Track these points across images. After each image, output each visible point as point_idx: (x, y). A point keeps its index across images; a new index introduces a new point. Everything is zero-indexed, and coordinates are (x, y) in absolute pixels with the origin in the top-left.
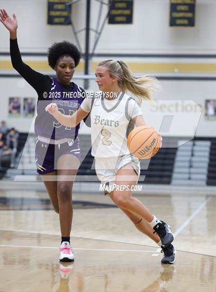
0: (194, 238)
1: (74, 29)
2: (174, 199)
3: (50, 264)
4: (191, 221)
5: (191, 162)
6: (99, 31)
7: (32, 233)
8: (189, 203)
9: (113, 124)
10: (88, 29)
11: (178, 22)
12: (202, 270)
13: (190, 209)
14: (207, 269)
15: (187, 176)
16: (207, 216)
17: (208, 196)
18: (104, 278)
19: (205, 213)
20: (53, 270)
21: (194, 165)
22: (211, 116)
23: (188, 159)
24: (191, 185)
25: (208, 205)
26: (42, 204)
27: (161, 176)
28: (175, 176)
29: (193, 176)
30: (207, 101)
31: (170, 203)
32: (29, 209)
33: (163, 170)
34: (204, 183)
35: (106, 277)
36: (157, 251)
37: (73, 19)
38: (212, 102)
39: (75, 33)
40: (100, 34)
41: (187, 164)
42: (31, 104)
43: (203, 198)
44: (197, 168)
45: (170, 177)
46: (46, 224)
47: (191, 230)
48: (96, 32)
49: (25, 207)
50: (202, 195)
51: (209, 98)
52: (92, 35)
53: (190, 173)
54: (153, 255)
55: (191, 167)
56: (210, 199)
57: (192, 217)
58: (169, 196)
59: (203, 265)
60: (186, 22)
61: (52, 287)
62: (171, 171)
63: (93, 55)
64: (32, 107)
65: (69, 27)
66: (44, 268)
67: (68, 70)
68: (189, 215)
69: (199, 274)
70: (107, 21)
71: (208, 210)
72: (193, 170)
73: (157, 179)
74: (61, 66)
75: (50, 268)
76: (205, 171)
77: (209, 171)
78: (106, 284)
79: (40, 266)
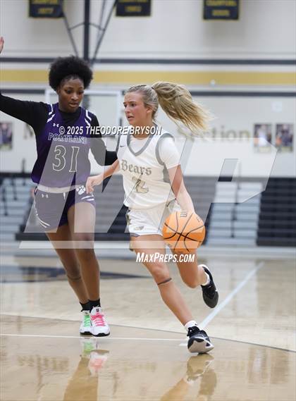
0: (240, 320)
1: (67, 24)
3: (35, 359)
4: (235, 297)
5: (234, 212)
6: (103, 26)
7: (11, 316)
8: (232, 272)
9: (144, 172)
10: (87, 24)
11: (215, 13)
12: (251, 365)
13: (233, 280)
14: (257, 364)
15: (229, 233)
16: (258, 289)
17: (258, 261)
18: (112, 378)
19: (255, 284)
20: (39, 368)
21: (239, 216)
22: (263, 147)
23: (229, 208)
24: (235, 246)
25: (258, 273)
26: (24, 274)
28: (212, 232)
29: (237, 233)
30: (257, 126)
34: (253, 242)
35: (115, 376)
36: (186, 340)
37: (66, 10)
38: (263, 128)
39: (69, 30)
40: (104, 30)
41: (229, 216)
42: (7, 130)
43: (252, 264)
44: (243, 220)
46: (29, 302)
47: (234, 309)
48: (99, 28)
50: (250, 260)
51: (259, 121)
52: (94, 32)
53: (233, 229)
55: (234, 219)
56: (261, 264)
57: (236, 291)
58: (203, 261)
59: (252, 358)
60: (226, 13)
61: (38, 392)
62: (207, 225)
63: (95, 60)
64: (8, 135)
65: (61, 21)
66: (26, 364)
67: (75, 96)
68: (232, 287)
69: (246, 371)
70: (114, 12)
71: (259, 280)
72: (237, 224)
74: (66, 91)
75: (35, 364)
76: (255, 225)
77: (260, 226)
78: (115, 386)
79: (21, 361)
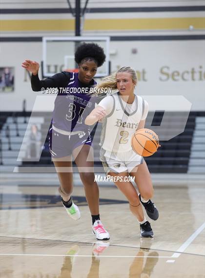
2: (191, 191)
27: (175, 163)
28: (192, 162)
31: (187, 197)
32: (10, 208)
33: (177, 156)
36: (172, 257)
45: (186, 163)
49: (5, 205)
54: (169, 261)
58: (185, 187)
62: (188, 155)
63: (86, 10)
64: (11, 79)
73: (170, 166)
74: (83, 68)
